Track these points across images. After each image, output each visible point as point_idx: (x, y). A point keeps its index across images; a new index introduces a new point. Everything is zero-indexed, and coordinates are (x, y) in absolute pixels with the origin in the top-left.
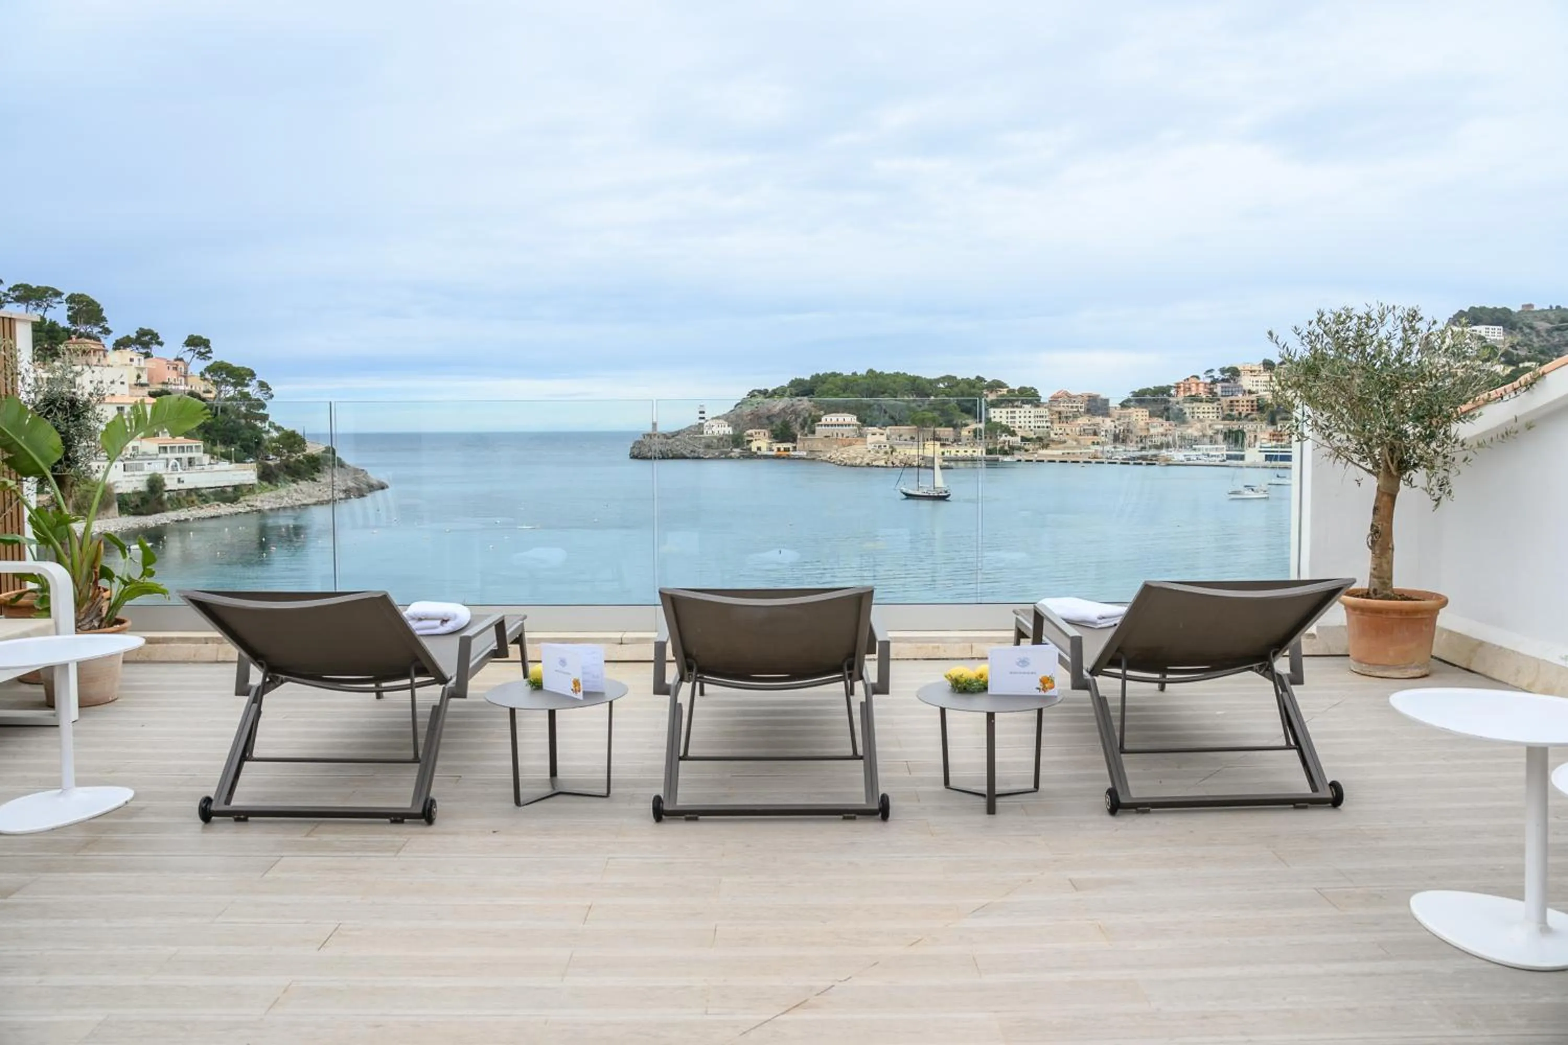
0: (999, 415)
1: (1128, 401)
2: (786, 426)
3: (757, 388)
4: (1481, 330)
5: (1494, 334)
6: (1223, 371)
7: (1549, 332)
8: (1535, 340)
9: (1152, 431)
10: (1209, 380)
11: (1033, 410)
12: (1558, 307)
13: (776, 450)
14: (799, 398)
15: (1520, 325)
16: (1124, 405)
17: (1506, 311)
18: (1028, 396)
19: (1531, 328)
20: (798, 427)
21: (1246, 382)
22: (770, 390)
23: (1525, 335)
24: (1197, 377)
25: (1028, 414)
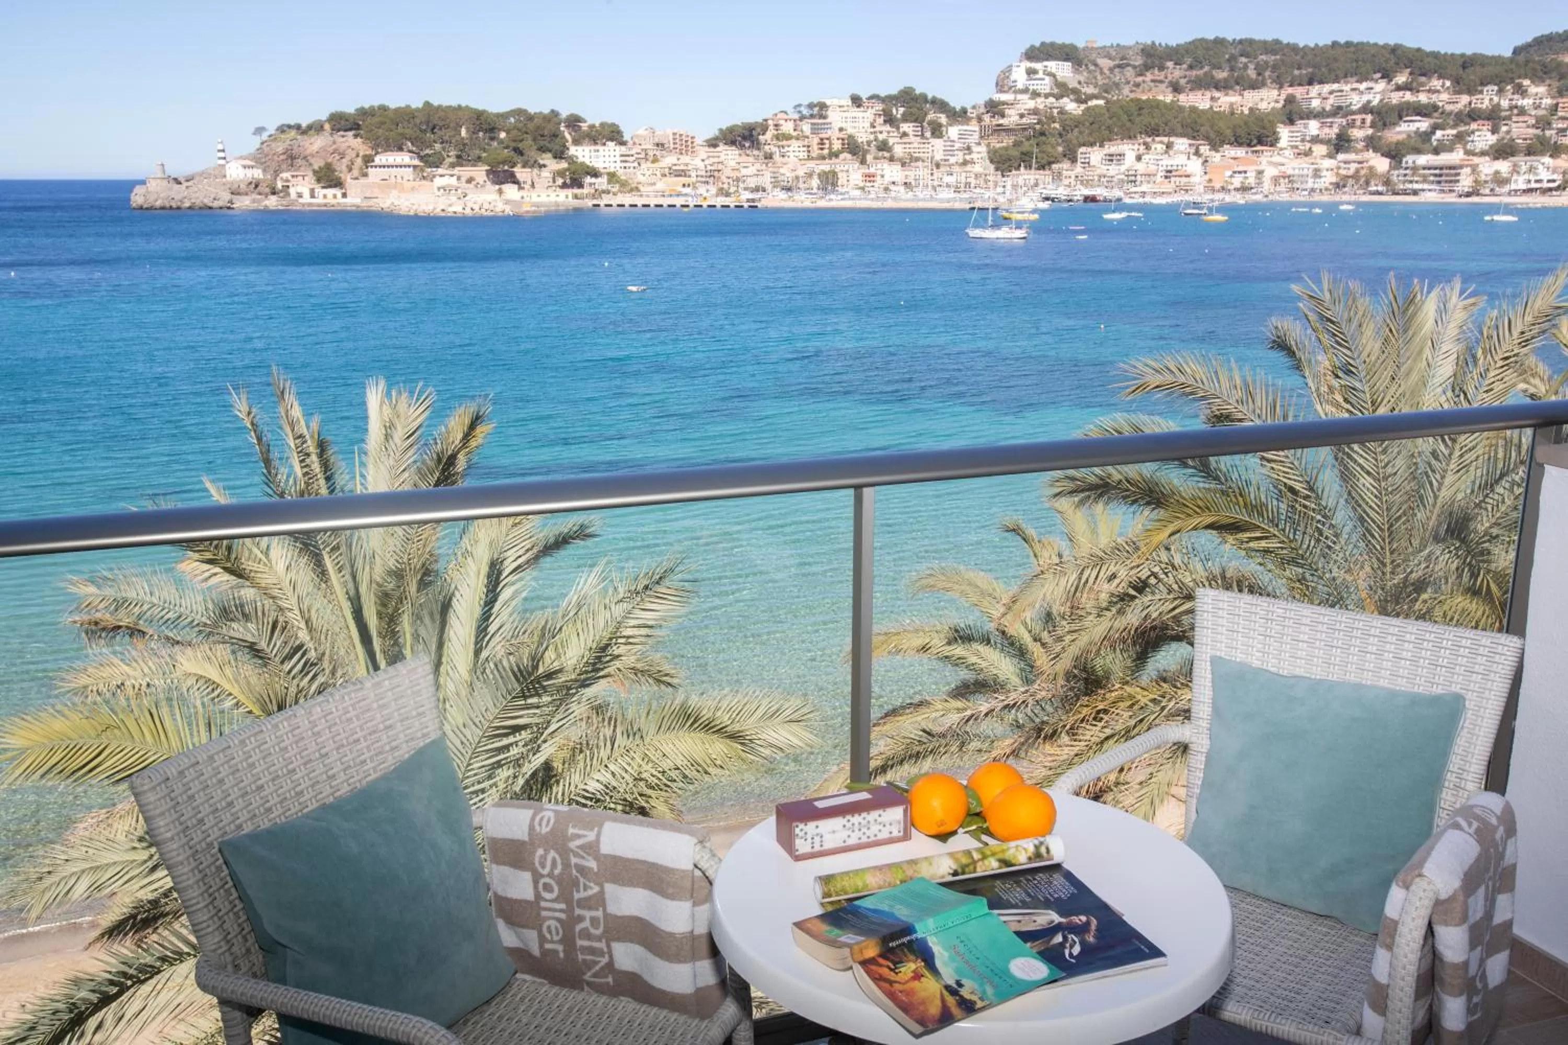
0: (583, 153)
1: (716, 139)
2: (329, 168)
3: (286, 122)
4: (1052, 65)
5: (1063, 70)
6: (811, 106)
7: (1111, 70)
8: (1099, 77)
9: (744, 172)
10: (797, 116)
11: (618, 148)
12: (1118, 45)
13: (321, 196)
14: (342, 133)
15: (1085, 61)
16: (712, 144)
17: (1073, 48)
18: (612, 134)
19: (1096, 65)
20: (344, 168)
21: (835, 118)
22: (304, 125)
23: (1090, 72)
24: (786, 113)
25: (612, 153)
